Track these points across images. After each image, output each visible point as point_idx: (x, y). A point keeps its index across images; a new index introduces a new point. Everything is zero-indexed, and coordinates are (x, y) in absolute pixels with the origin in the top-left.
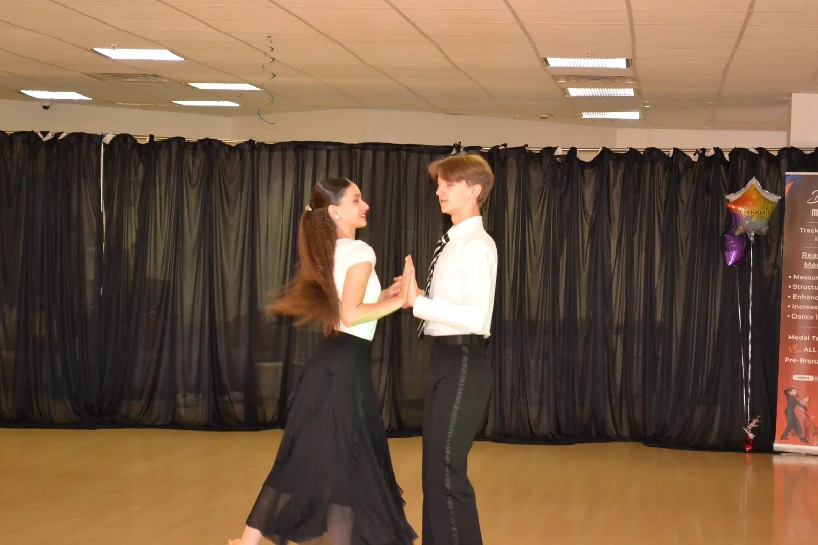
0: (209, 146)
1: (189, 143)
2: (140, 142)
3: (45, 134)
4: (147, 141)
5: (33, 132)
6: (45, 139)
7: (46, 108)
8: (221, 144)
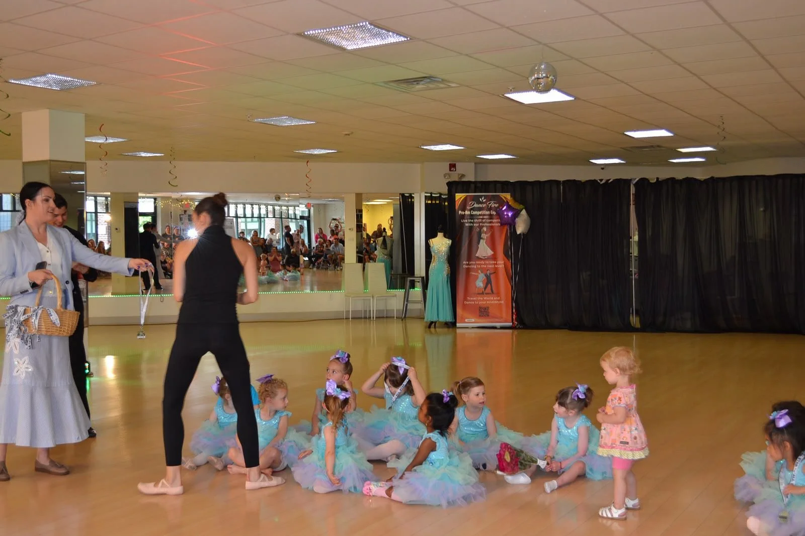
0: (689, 181)
1: (678, 180)
2: (651, 181)
3: (601, 180)
4: (655, 181)
5: (595, 180)
6: (601, 183)
7: (603, 169)
8: (695, 180)
